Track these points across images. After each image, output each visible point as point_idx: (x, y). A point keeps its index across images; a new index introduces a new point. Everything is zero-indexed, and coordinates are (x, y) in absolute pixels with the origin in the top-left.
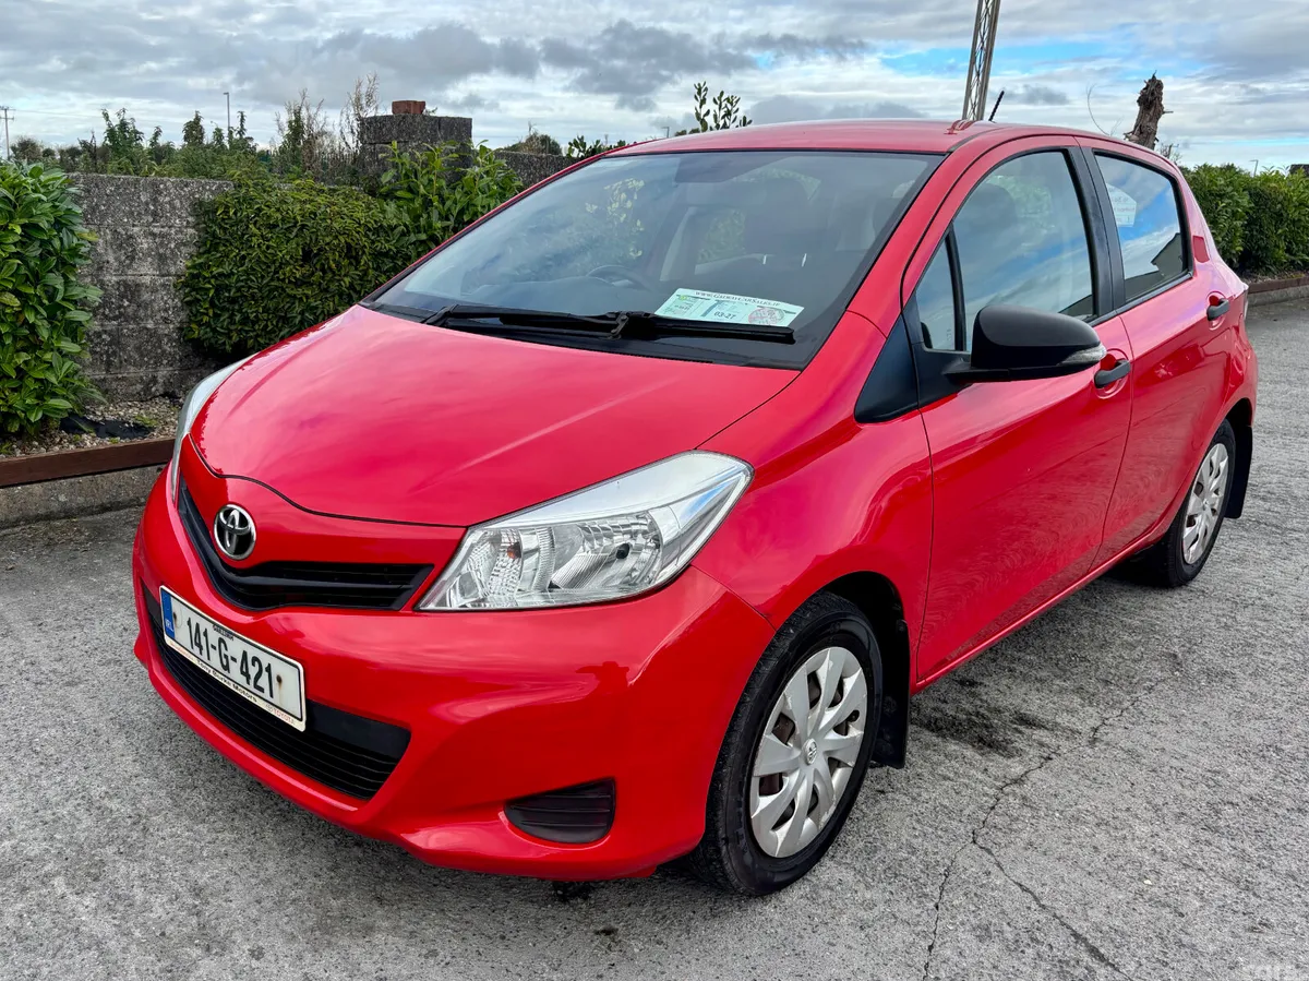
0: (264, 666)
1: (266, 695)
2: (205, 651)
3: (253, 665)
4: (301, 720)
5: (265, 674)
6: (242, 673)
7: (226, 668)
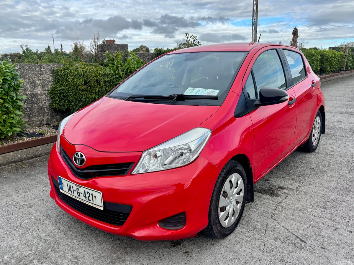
0: (91, 194)
1: (92, 202)
2: (72, 192)
3: (87, 194)
4: (102, 207)
5: (91, 196)
6: (84, 196)
7: (79, 196)
